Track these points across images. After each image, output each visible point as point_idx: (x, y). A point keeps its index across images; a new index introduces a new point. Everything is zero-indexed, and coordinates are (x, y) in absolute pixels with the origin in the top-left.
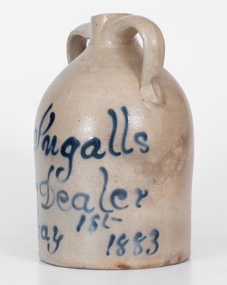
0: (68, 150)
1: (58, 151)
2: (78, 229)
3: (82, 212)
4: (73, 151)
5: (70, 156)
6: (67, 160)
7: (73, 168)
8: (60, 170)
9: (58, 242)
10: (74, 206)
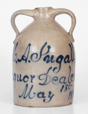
0: (59, 60)
1: (54, 61)
2: (61, 91)
3: (63, 84)
4: (61, 60)
5: (60, 63)
6: (59, 64)
7: (61, 67)
8: (55, 68)
9: (51, 98)
10: (60, 82)
